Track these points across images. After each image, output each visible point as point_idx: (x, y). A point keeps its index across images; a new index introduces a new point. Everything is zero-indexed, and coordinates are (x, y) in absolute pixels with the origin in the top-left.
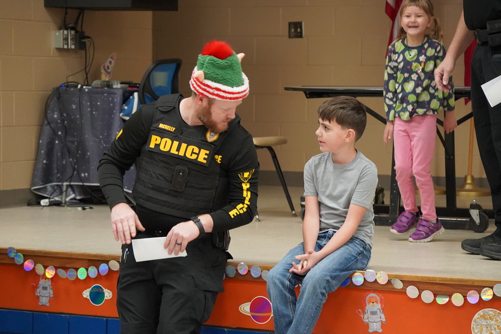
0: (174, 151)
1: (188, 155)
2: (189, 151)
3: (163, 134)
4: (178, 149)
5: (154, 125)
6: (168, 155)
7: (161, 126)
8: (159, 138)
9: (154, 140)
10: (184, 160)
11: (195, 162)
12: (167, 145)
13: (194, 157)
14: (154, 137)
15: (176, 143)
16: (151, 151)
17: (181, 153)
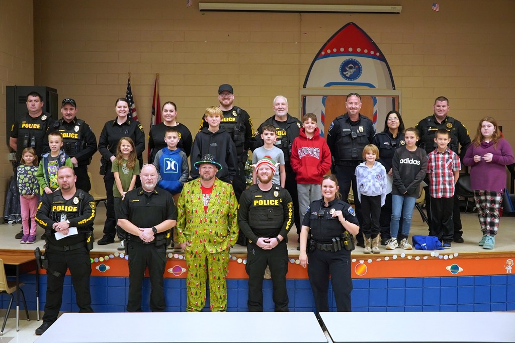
0: (265, 204)
1: (271, 204)
2: (271, 202)
3: (258, 199)
4: (266, 203)
5: (253, 197)
6: (263, 206)
7: (256, 196)
8: (257, 201)
9: (255, 203)
10: (270, 206)
11: (274, 206)
12: (261, 203)
13: (273, 204)
14: (255, 201)
15: (265, 201)
16: (255, 207)
17: (268, 204)
